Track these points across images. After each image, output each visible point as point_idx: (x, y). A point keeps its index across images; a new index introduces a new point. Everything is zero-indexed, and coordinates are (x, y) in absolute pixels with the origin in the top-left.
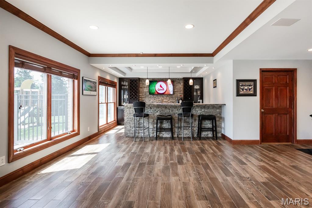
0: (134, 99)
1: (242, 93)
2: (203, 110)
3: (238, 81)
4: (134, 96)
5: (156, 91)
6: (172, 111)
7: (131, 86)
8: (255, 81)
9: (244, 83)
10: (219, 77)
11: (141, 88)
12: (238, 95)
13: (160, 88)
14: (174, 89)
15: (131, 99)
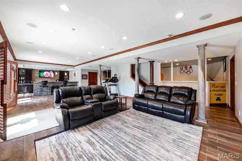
0: (29, 79)
1: (83, 78)
2: (71, 84)
3: (82, 75)
4: (29, 78)
5: (43, 76)
6: (58, 84)
7: (26, 73)
8: (87, 75)
9: (84, 76)
10: (76, 72)
11: (33, 74)
12: (82, 79)
13: (46, 75)
14: (54, 75)
15: (26, 79)
